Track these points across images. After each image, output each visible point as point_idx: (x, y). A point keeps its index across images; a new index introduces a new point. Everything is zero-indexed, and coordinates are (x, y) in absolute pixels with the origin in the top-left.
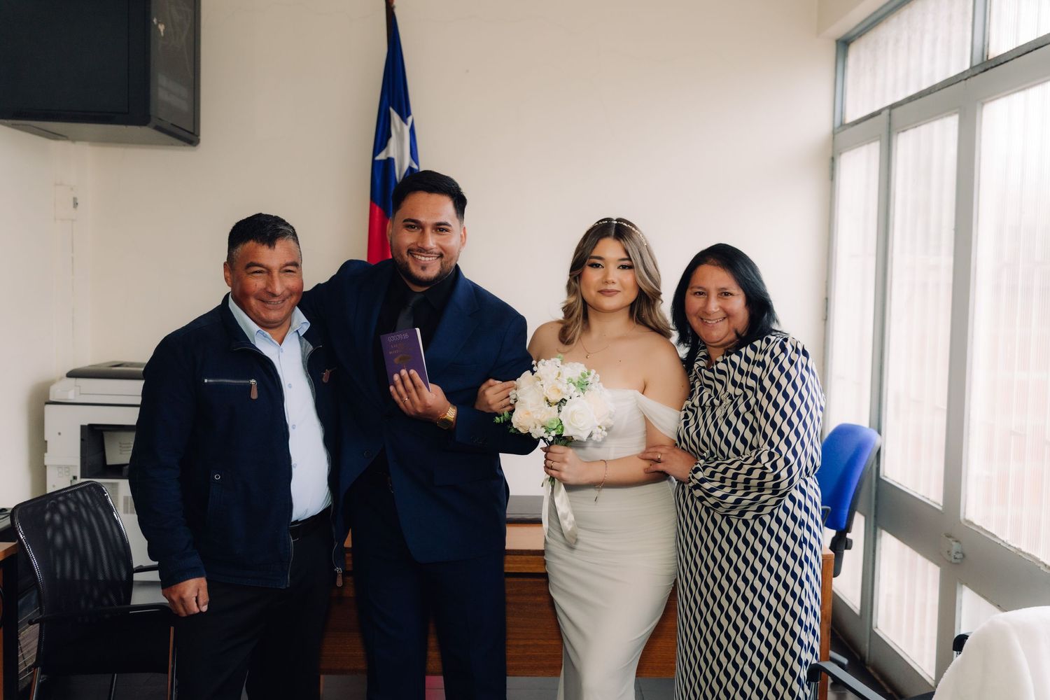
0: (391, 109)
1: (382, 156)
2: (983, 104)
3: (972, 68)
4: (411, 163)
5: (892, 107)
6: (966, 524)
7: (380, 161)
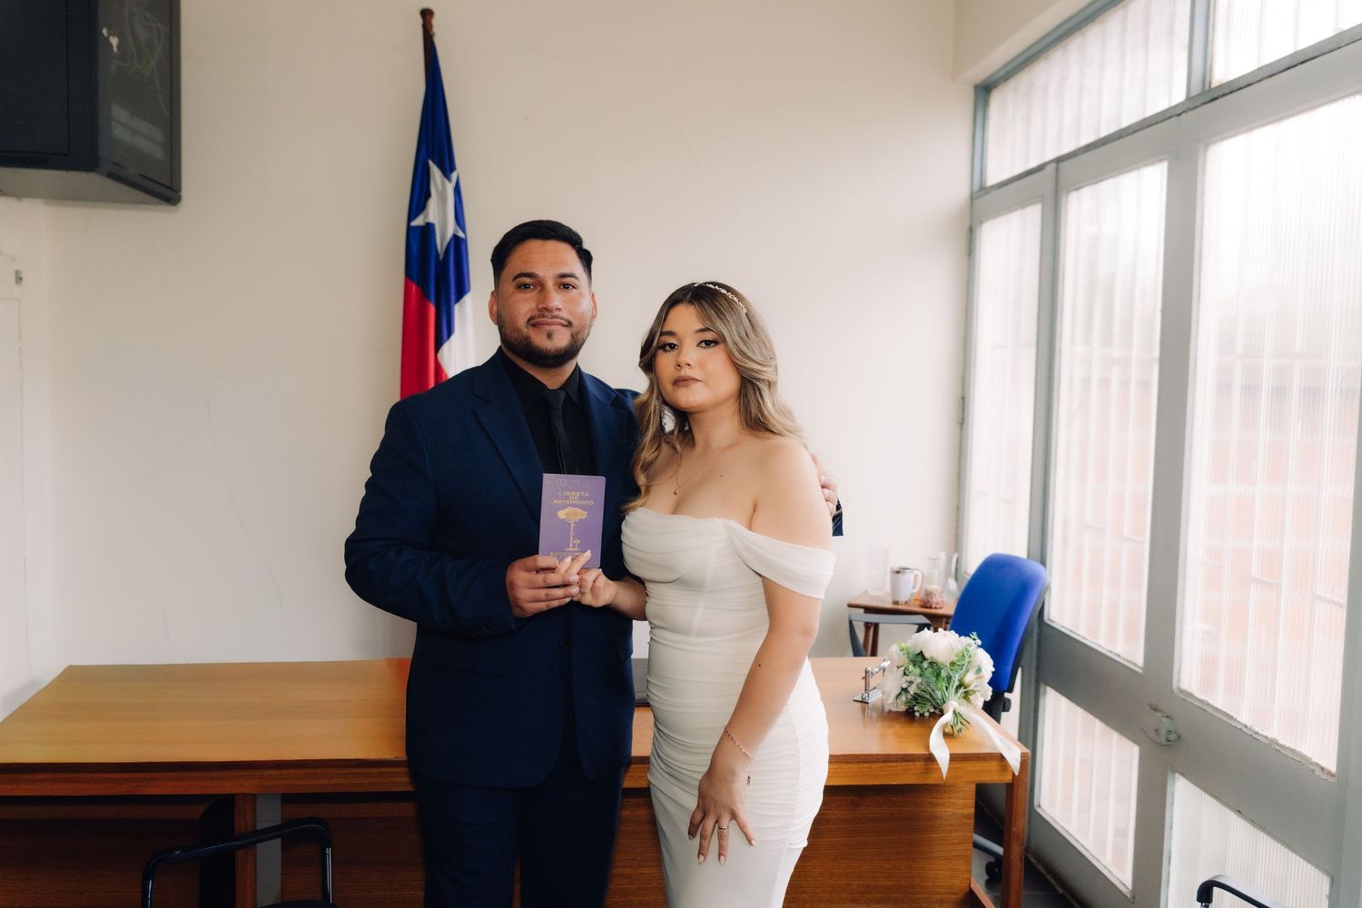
0: (431, 163)
1: (419, 222)
2: (1207, 145)
3: (1189, 98)
4: (456, 230)
5: (1059, 160)
6: (1182, 696)
7: (417, 227)
